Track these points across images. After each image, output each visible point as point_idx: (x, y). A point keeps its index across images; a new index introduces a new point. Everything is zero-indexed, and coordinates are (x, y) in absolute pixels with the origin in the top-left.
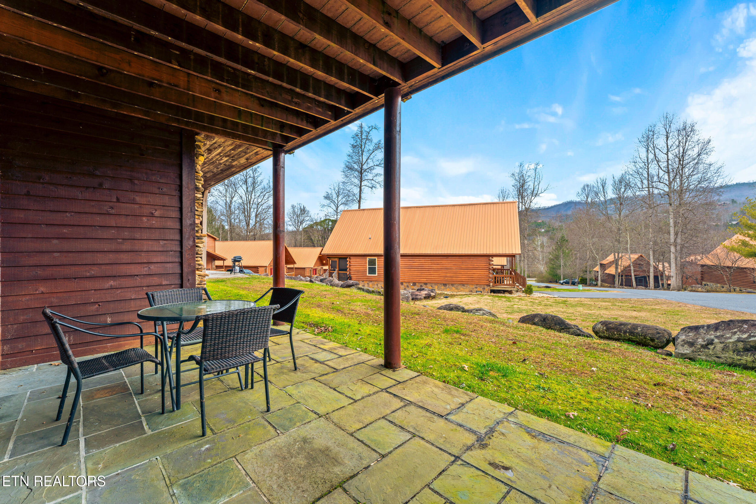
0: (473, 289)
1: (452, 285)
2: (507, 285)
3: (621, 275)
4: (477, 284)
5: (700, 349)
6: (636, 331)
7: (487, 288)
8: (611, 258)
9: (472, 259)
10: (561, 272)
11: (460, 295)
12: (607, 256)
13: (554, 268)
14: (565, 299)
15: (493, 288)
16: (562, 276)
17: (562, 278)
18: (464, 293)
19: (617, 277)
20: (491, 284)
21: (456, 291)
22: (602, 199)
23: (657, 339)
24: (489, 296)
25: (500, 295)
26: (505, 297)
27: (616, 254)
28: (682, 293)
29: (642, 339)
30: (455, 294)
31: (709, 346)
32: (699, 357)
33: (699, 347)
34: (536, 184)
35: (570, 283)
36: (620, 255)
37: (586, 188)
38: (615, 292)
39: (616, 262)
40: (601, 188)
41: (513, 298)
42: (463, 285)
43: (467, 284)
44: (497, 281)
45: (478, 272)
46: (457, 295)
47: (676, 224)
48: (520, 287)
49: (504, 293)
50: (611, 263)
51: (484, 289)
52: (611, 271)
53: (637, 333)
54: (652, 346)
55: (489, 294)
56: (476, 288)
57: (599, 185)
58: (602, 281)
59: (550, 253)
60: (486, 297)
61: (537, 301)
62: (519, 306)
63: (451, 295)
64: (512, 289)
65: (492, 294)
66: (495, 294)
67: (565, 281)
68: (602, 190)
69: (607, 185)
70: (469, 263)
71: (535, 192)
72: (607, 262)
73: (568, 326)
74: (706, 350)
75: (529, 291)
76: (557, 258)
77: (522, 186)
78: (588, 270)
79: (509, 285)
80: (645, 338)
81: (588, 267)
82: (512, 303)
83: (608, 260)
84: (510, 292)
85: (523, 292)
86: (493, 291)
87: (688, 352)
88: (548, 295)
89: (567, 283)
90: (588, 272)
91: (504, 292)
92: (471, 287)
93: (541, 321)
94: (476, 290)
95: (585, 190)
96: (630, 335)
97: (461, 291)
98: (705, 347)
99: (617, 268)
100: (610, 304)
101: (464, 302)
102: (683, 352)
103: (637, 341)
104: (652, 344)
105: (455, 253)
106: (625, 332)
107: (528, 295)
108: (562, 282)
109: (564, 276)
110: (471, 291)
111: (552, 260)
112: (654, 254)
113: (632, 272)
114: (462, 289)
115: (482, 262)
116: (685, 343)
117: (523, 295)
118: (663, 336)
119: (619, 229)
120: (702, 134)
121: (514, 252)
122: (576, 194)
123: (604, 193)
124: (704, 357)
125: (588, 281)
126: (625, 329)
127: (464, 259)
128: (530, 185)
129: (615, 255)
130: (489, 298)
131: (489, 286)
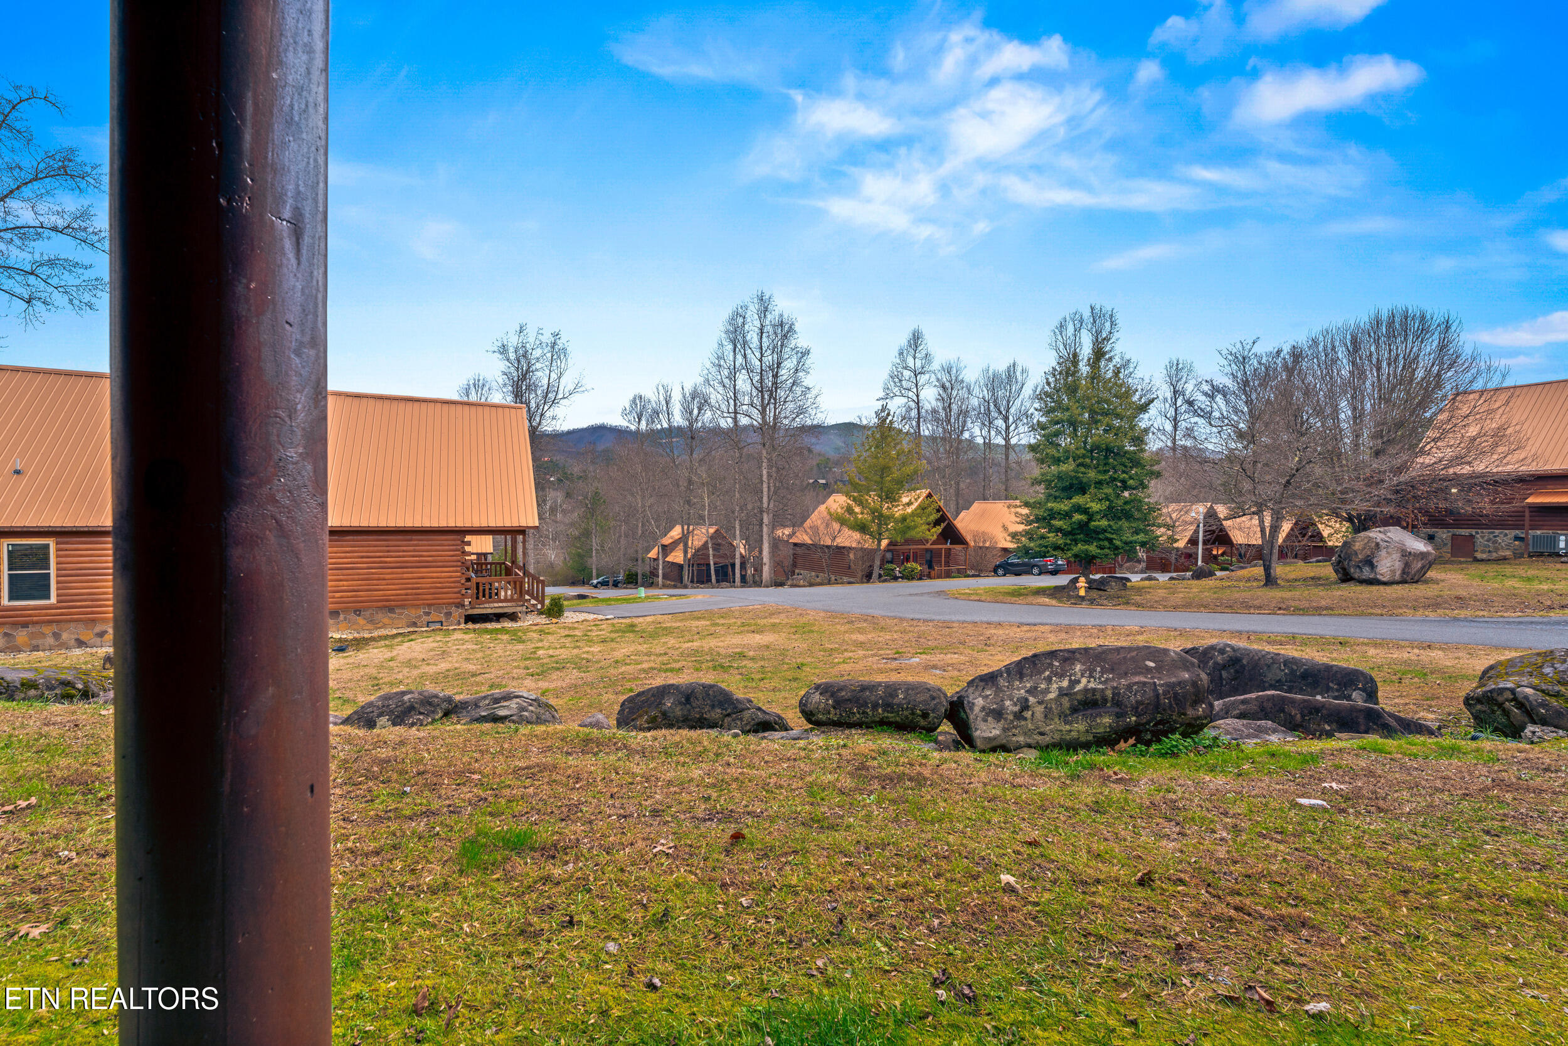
0: (419, 617)
1: (358, 612)
2: (506, 600)
3: (690, 563)
4: (430, 605)
5: (1012, 721)
6: (896, 701)
7: (457, 613)
8: (676, 532)
9: (416, 540)
10: (594, 562)
11: (381, 638)
12: (671, 528)
13: (579, 555)
14: (628, 621)
15: (471, 612)
16: (594, 571)
17: (594, 574)
18: (395, 631)
19: (686, 568)
20: (467, 601)
21: (370, 626)
22: (665, 425)
23: (933, 711)
24: (466, 631)
25: (489, 626)
26: (504, 631)
27: (686, 527)
28: (786, 590)
29: (907, 717)
30: (367, 635)
31: (1025, 714)
32: (1014, 739)
33: (1011, 717)
34: (554, 376)
35: (611, 583)
36: (691, 528)
37: (638, 402)
38: (700, 597)
39: (684, 539)
40: (664, 403)
41: (526, 631)
42: (391, 610)
43: (403, 607)
44: (483, 592)
45: (434, 573)
46: (373, 639)
47: (769, 476)
48: (533, 602)
49: (498, 621)
50: (675, 543)
51: (448, 614)
52: (677, 557)
53: (900, 705)
54: (923, 728)
55: (462, 626)
56: (428, 614)
57: (662, 398)
58: (665, 577)
59: (572, 524)
60: (458, 635)
61: (577, 633)
62: (551, 652)
63: (355, 639)
64: (519, 609)
65: (470, 626)
66: (477, 626)
67: (600, 579)
68: (665, 408)
69: (672, 401)
70: (407, 550)
71: (551, 396)
72: (670, 541)
73: (740, 706)
74: (1023, 723)
75: (555, 610)
76: (587, 534)
77: (524, 376)
78: (640, 556)
79: (512, 600)
80: (913, 714)
81: (640, 552)
82: (530, 646)
83: (671, 538)
84: (513, 617)
85: (540, 613)
86: (470, 619)
87: (998, 732)
88: (595, 616)
89: (604, 584)
90: (640, 562)
91: (498, 617)
92: (413, 613)
93: (680, 703)
94: (426, 618)
95: (636, 406)
96: (884, 711)
97: (384, 626)
98: (1019, 716)
99: (686, 552)
100: (708, 623)
101: (401, 658)
102: (991, 735)
103: (896, 723)
104: (923, 723)
105: (364, 523)
106: (875, 706)
107: (554, 620)
108: (595, 582)
109: (597, 569)
110: (415, 624)
111: (578, 538)
112: (741, 526)
113: (711, 558)
114: (386, 621)
115: (443, 549)
116: (987, 715)
117: (542, 620)
118: (940, 703)
119: (690, 482)
120: (800, 340)
121: (523, 524)
122: (621, 411)
123: (668, 414)
124: (1021, 739)
125: (640, 577)
126: (873, 698)
127: (394, 540)
128: (541, 377)
129: (683, 528)
130: (467, 637)
131: (463, 606)
